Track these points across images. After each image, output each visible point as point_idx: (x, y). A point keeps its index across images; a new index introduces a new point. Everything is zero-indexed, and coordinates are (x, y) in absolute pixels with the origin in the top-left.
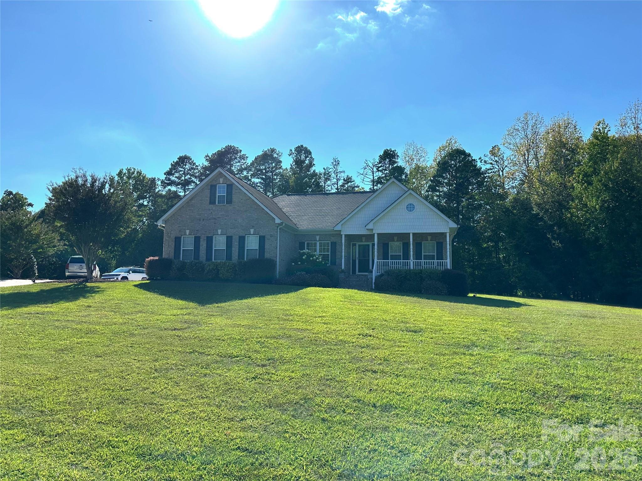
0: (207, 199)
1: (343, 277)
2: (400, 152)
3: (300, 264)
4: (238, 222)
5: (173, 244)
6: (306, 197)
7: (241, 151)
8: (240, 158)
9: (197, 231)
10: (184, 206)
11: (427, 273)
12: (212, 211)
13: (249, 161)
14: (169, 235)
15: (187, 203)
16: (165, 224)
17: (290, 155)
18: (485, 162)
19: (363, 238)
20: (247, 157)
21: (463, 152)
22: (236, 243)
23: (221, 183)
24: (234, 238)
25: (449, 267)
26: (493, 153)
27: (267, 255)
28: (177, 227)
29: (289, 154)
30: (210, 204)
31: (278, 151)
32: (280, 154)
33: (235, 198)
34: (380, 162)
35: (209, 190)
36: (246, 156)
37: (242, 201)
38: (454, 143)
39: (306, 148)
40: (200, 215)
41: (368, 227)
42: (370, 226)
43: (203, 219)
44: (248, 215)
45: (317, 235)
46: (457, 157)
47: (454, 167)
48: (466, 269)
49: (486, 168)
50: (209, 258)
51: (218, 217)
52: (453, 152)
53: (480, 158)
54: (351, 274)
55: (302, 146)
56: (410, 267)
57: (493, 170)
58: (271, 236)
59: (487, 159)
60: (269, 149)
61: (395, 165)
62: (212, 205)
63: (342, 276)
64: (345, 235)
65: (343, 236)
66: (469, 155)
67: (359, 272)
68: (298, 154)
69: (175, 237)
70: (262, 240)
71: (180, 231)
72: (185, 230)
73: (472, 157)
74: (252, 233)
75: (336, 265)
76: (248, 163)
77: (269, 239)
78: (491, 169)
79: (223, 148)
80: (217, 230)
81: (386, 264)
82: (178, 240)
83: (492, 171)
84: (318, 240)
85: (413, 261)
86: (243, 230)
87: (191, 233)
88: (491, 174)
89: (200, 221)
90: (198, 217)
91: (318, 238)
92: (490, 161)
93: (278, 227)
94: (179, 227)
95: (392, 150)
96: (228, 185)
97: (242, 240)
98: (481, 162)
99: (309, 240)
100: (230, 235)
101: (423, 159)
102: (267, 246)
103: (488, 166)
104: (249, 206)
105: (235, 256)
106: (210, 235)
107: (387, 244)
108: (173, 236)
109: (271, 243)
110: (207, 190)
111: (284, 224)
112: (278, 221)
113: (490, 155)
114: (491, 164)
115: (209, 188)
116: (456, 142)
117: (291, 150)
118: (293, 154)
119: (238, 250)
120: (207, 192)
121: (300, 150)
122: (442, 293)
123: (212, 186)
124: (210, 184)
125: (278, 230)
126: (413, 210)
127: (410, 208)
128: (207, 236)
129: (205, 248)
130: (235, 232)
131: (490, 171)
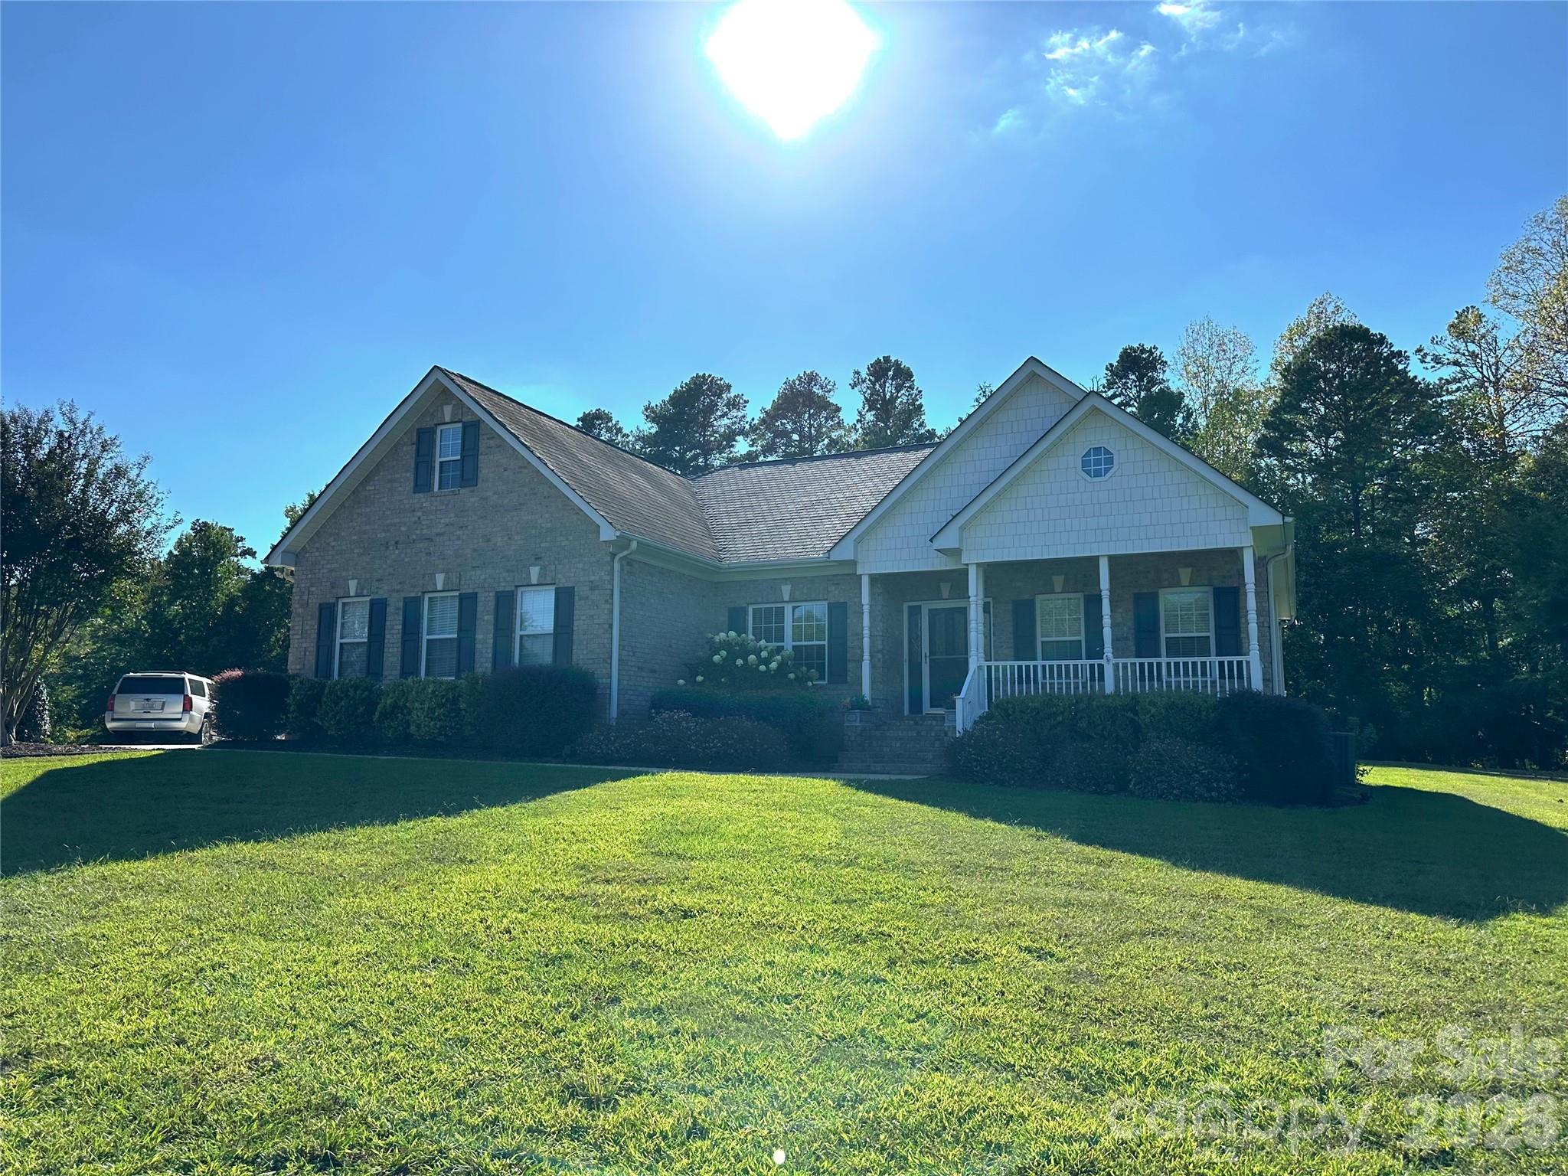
0: (408, 475)
1: (857, 724)
2: (1167, 352)
3: (703, 681)
4: (495, 544)
5: (312, 626)
6: (792, 469)
7: (729, 387)
8: (728, 405)
9: (377, 581)
10: (347, 505)
11: (1153, 710)
12: (419, 514)
13: (754, 413)
14: (305, 597)
15: (353, 493)
16: (295, 566)
17: (853, 386)
18: (1437, 360)
19: (942, 585)
20: (746, 402)
21: (1360, 334)
22: (486, 618)
23: (447, 419)
24: (481, 598)
25: (1257, 684)
26: (1459, 330)
27: (581, 656)
28: (325, 571)
29: (852, 382)
30: (415, 493)
31: (823, 379)
32: (829, 387)
33: (488, 465)
34: (1110, 385)
35: (414, 446)
36: (745, 398)
37: (506, 473)
38: (1333, 312)
39: (897, 364)
40: (388, 531)
41: (943, 542)
42: (949, 540)
43: (397, 543)
44: (525, 518)
45: (785, 580)
46: (1341, 349)
47: (1334, 378)
48: (1388, 687)
49: (1441, 379)
50: (409, 666)
51: (438, 531)
52: (1329, 334)
53: (1419, 350)
54: (906, 713)
55: (887, 359)
56: (1102, 688)
57: (1465, 382)
58: (592, 589)
59: (1440, 350)
60: (802, 375)
61: (1156, 389)
62: (421, 495)
63: (855, 721)
64: (875, 579)
65: (865, 582)
66: (1382, 340)
67: (932, 706)
68: (877, 380)
69: (320, 605)
70: (565, 602)
71: (333, 586)
72: (346, 580)
73: (1392, 345)
74: (534, 581)
75: (845, 682)
76: (753, 419)
77: (587, 598)
78: (1455, 380)
79: (686, 384)
80: (432, 576)
81: (1024, 677)
82: (327, 616)
83: (1458, 385)
84: (786, 598)
85: (1114, 661)
86: (508, 571)
87: (362, 589)
88: (1458, 394)
89: (387, 548)
90: (383, 535)
91: (786, 591)
92: (1452, 357)
93: (613, 555)
94: (332, 570)
95: (1147, 346)
96: (466, 427)
97: (506, 604)
98: (1423, 362)
99: (760, 600)
100: (471, 591)
101: (1242, 364)
102: (579, 624)
103: (1448, 372)
104: (526, 490)
105: (483, 660)
106: (413, 595)
107: (1031, 604)
108: (314, 602)
109: (592, 612)
110: (409, 448)
111: (634, 545)
112: (607, 534)
113: (1449, 340)
114: (1456, 363)
115: (415, 440)
116: (1338, 308)
117: (858, 373)
118: (864, 382)
119: (492, 641)
120: (409, 453)
121: (881, 369)
122: (1209, 790)
123: (420, 433)
124: (417, 427)
125: (617, 566)
126: (1107, 470)
127: (1097, 462)
128: (405, 598)
129: (400, 635)
130: (485, 580)
131: (1454, 387)
